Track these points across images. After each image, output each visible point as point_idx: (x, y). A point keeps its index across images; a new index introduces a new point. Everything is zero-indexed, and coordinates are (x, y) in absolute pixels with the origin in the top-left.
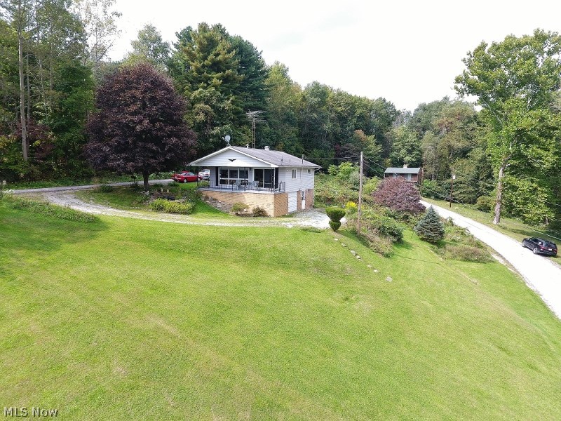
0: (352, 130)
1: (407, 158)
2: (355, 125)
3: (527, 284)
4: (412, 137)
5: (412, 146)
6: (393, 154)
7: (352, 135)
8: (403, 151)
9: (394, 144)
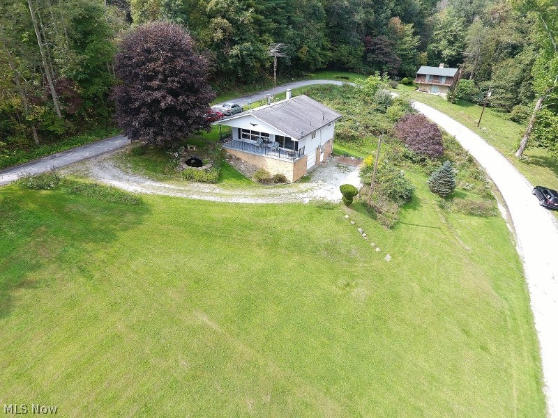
0: (387, 18)
1: (446, 52)
2: (392, 10)
3: (517, 248)
4: (457, 25)
5: (455, 36)
6: (431, 46)
7: (386, 24)
8: (444, 42)
9: (435, 33)
